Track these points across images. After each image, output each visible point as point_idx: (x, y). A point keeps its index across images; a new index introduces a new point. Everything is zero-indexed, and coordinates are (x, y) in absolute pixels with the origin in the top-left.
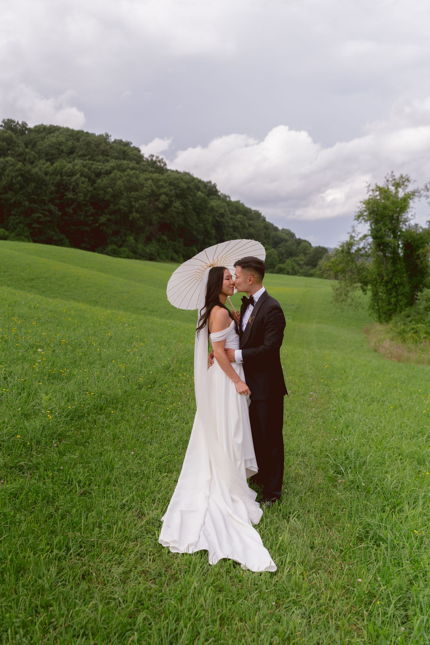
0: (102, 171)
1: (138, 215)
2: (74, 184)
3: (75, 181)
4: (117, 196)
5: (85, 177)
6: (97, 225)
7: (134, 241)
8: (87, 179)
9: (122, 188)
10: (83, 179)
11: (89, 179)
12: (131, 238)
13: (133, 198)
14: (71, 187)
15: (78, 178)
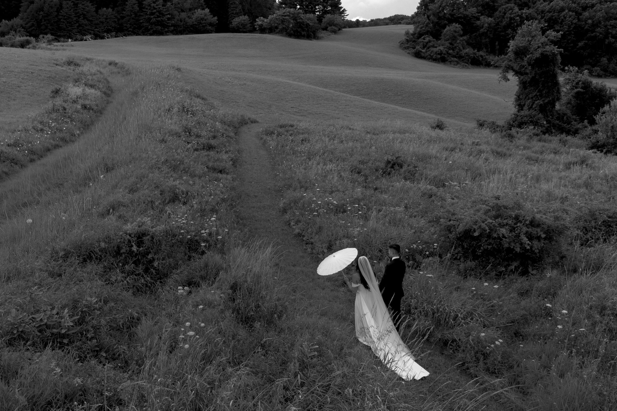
0: (588, 5)
1: (614, 40)
2: (563, 18)
3: (564, 16)
4: (596, 25)
5: (573, 11)
6: (575, 50)
7: (607, 62)
8: (574, 13)
9: (601, 19)
10: (571, 13)
11: (576, 13)
12: (605, 59)
13: (611, 25)
14: (560, 21)
15: (566, 13)
